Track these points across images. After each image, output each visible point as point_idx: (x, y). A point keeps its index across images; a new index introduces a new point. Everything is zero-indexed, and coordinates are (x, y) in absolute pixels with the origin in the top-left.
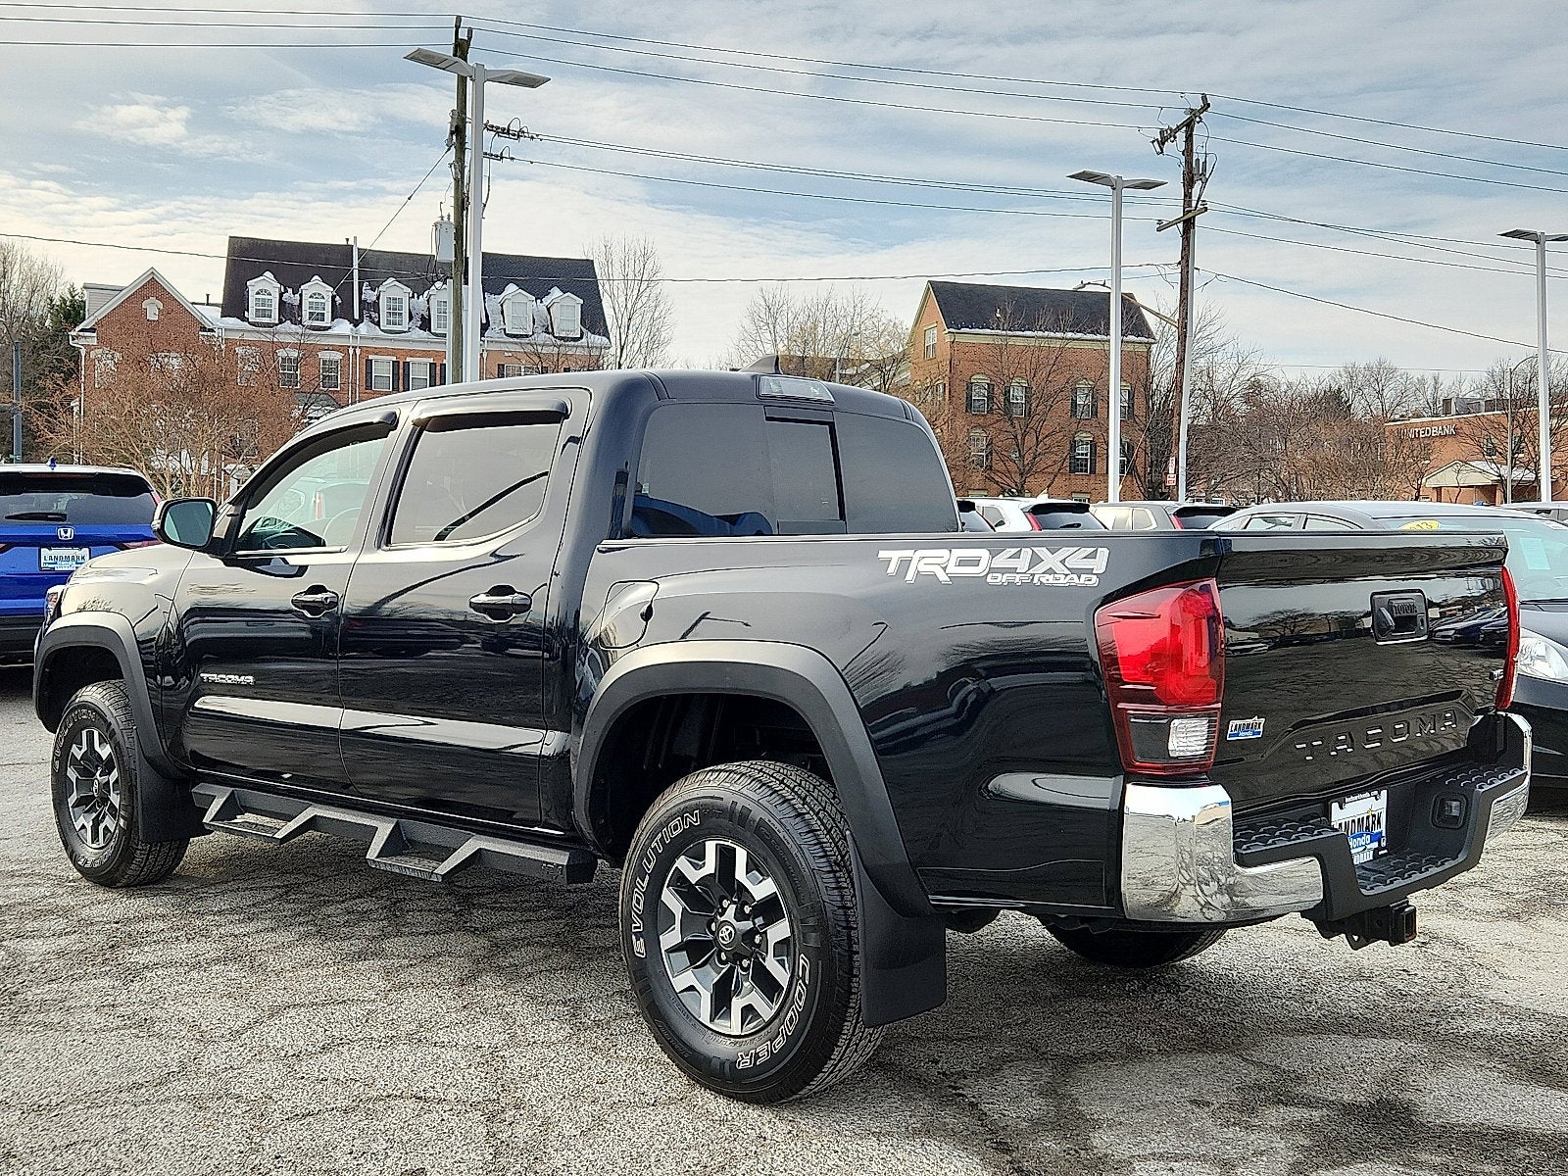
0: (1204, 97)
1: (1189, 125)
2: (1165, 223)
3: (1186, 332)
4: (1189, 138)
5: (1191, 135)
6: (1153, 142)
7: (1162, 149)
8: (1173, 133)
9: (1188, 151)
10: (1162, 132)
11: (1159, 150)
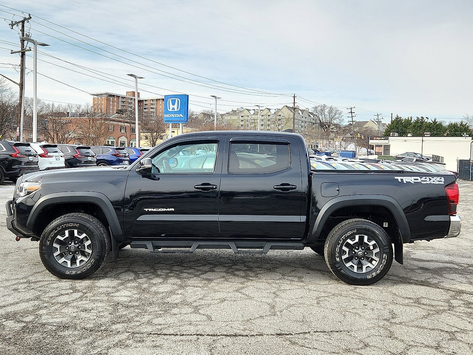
0: (29, 15)
1: (23, 22)
2: (14, 51)
3: (22, 87)
4: (23, 26)
5: (24, 25)
6: (9, 25)
7: (12, 27)
8: (17, 23)
9: (23, 30)
10: (12, 22)
11: (11, 28)
